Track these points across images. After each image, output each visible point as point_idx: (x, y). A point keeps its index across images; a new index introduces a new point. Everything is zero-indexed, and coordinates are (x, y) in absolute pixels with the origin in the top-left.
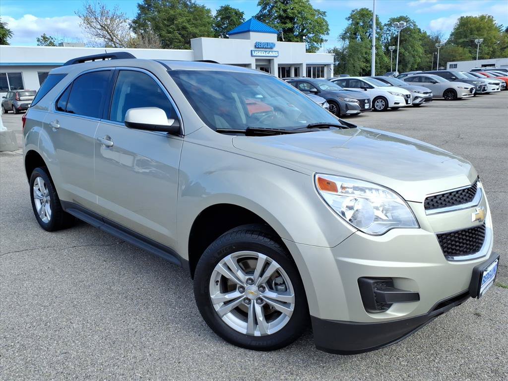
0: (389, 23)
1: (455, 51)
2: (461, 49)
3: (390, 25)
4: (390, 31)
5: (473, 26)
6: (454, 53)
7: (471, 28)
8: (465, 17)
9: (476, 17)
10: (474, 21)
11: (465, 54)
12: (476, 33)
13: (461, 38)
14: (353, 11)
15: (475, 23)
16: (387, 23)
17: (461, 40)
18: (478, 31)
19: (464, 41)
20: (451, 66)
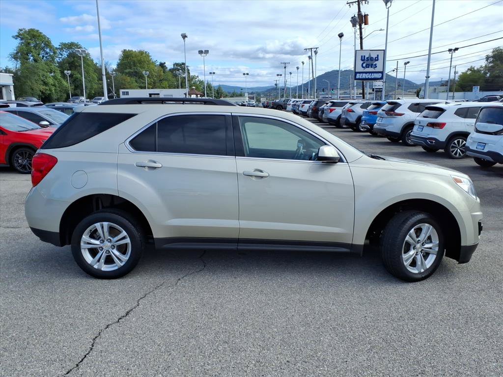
0: (60, 47)
1: (124, 80)
2: (128, 79)
3: (61, 49)
4: (62, 55)
5: (135, 59)
6: (123, 82)
7: (134, 60)
8: (127, 50)
9: (135, 51)
10: (136, 55)
11: (132, 83)
12: (139, 65)
13: (126, 69)
14: (21, 30)
15: (136, 56)
16: (58, 47)
17: (127, 71)
18: (140, 64)
19: (129, 72)
20: (124, 93)
